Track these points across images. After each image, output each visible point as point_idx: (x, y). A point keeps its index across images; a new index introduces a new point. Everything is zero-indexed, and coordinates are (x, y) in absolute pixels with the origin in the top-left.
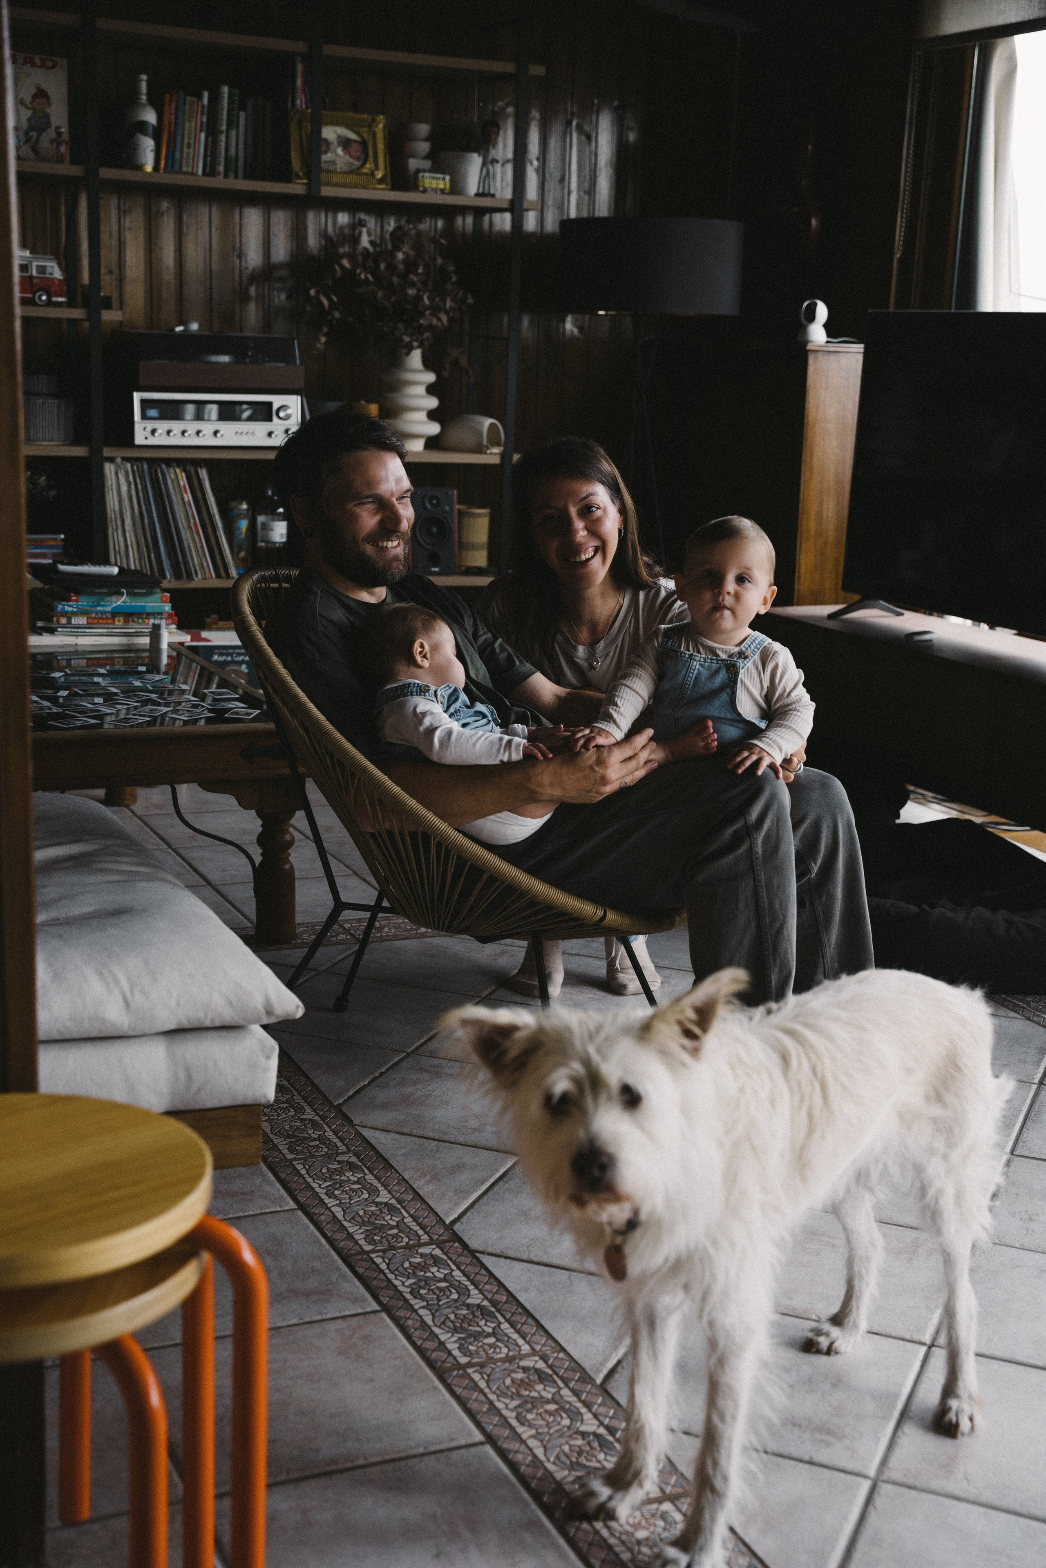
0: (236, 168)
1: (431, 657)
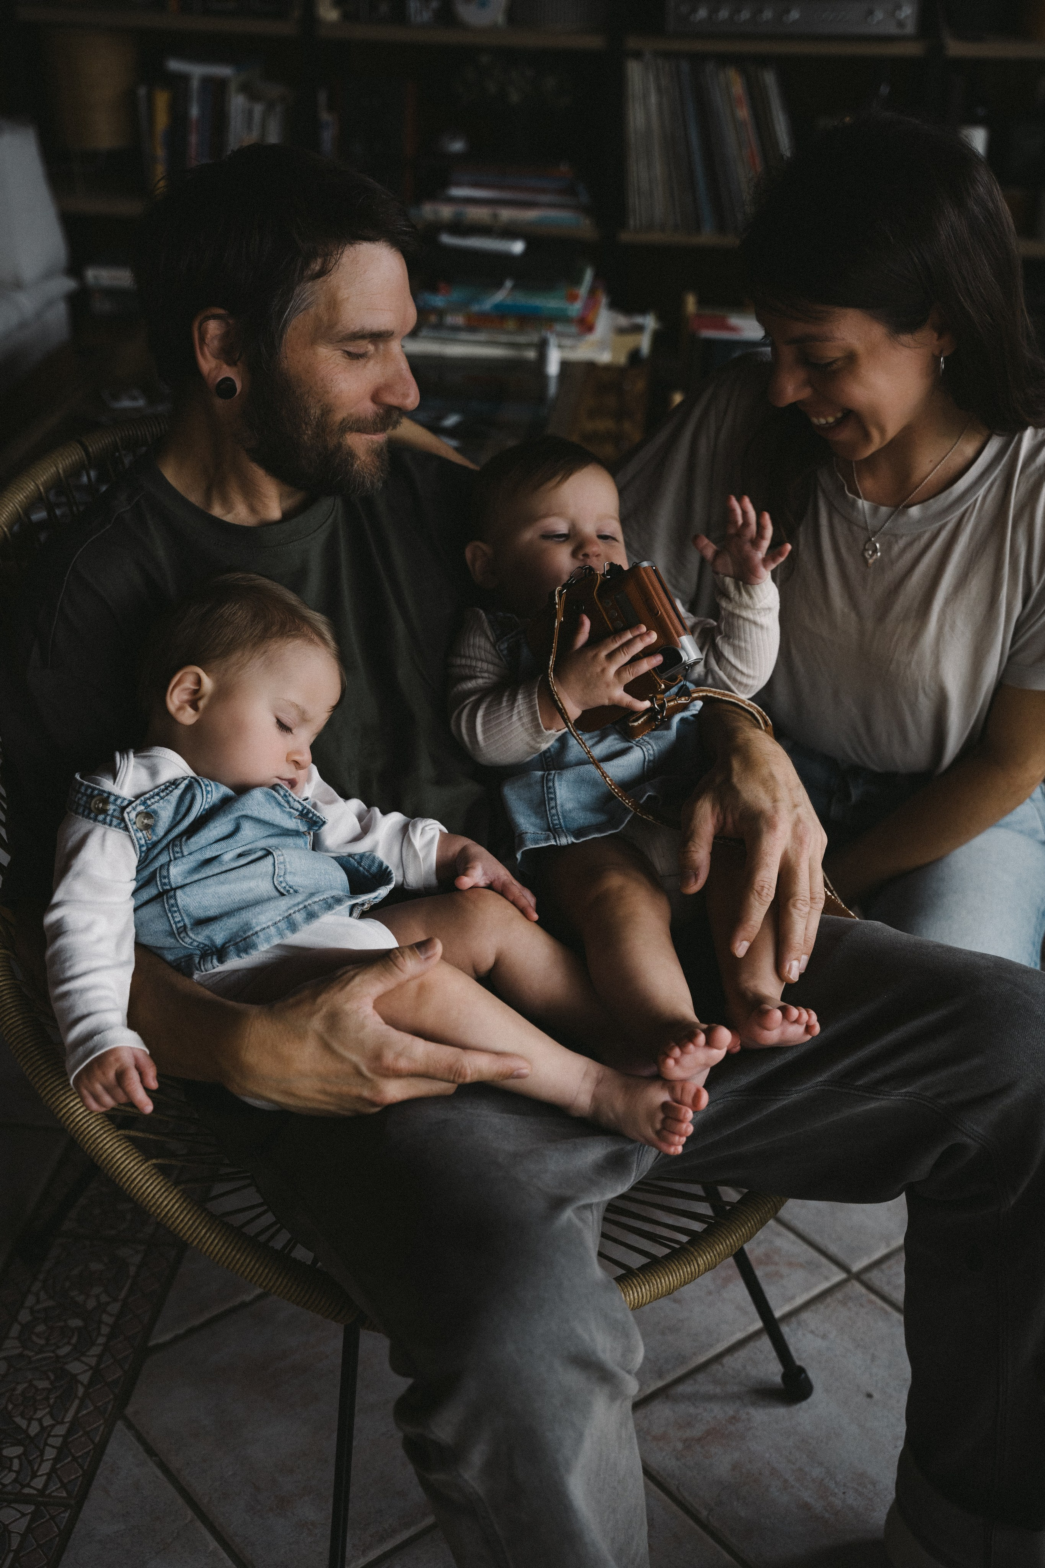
1: (208, 708)
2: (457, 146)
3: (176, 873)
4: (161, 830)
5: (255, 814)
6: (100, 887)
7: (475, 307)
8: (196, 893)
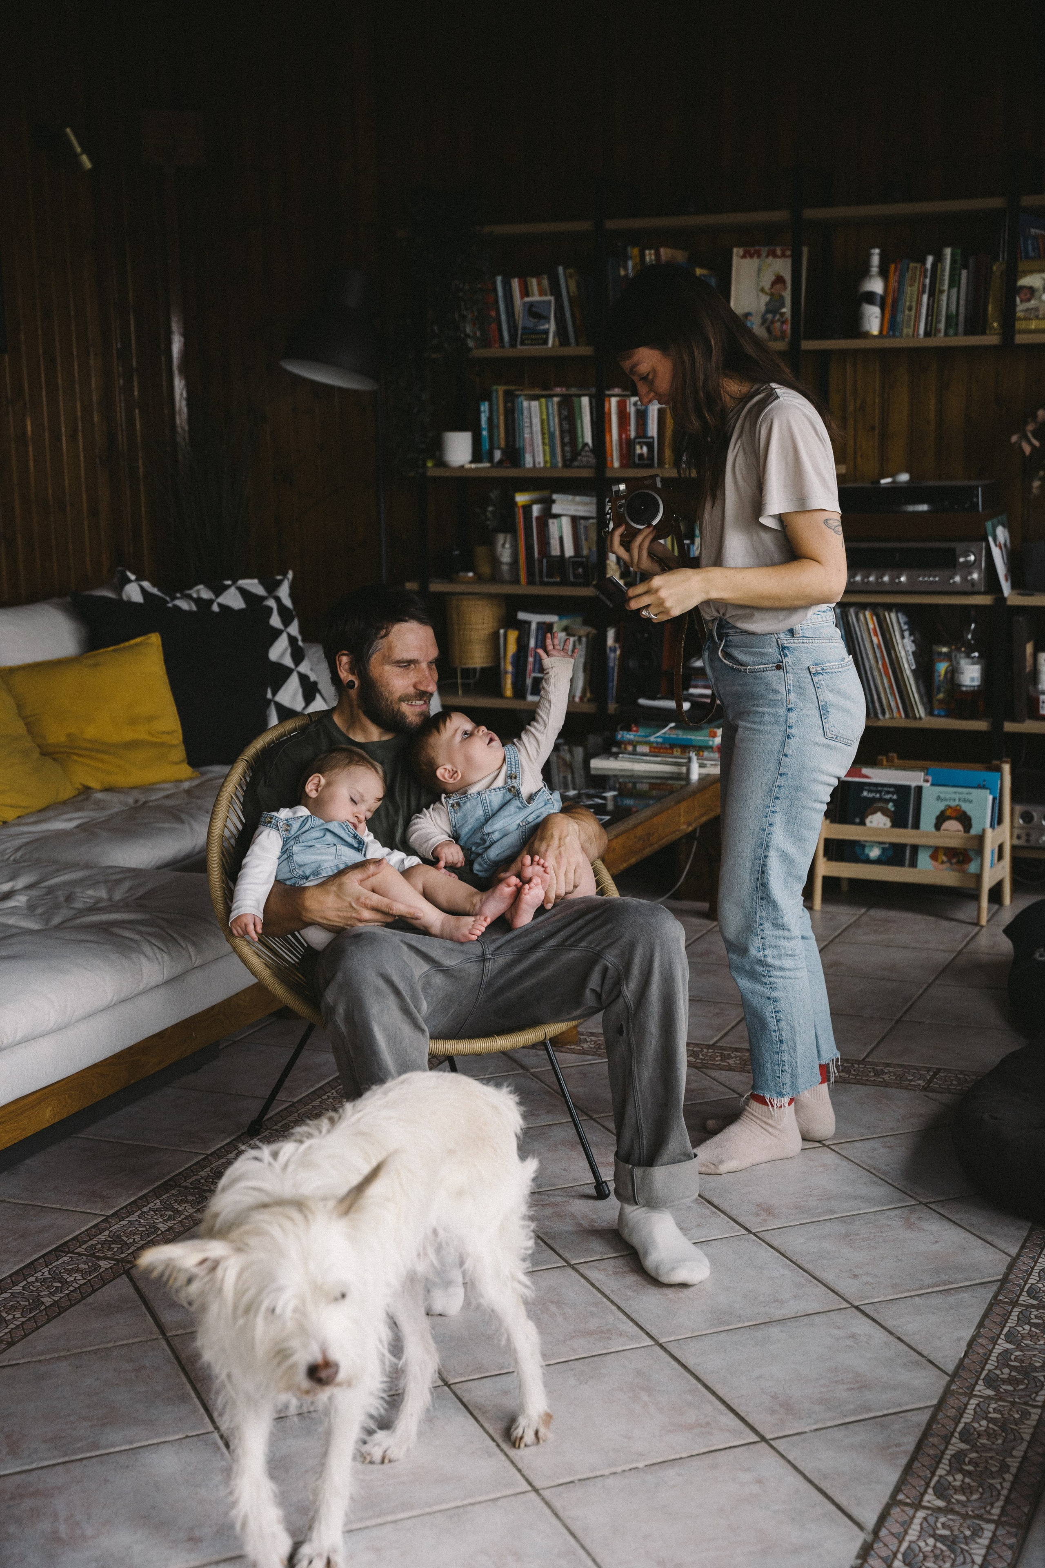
0: (957, 324)
1: (322, 790)
3: (295, 849)
4: (292, 832)
5: (332, 829)
6: (264, 849)
7: (652, 739)
8: (302, 856)
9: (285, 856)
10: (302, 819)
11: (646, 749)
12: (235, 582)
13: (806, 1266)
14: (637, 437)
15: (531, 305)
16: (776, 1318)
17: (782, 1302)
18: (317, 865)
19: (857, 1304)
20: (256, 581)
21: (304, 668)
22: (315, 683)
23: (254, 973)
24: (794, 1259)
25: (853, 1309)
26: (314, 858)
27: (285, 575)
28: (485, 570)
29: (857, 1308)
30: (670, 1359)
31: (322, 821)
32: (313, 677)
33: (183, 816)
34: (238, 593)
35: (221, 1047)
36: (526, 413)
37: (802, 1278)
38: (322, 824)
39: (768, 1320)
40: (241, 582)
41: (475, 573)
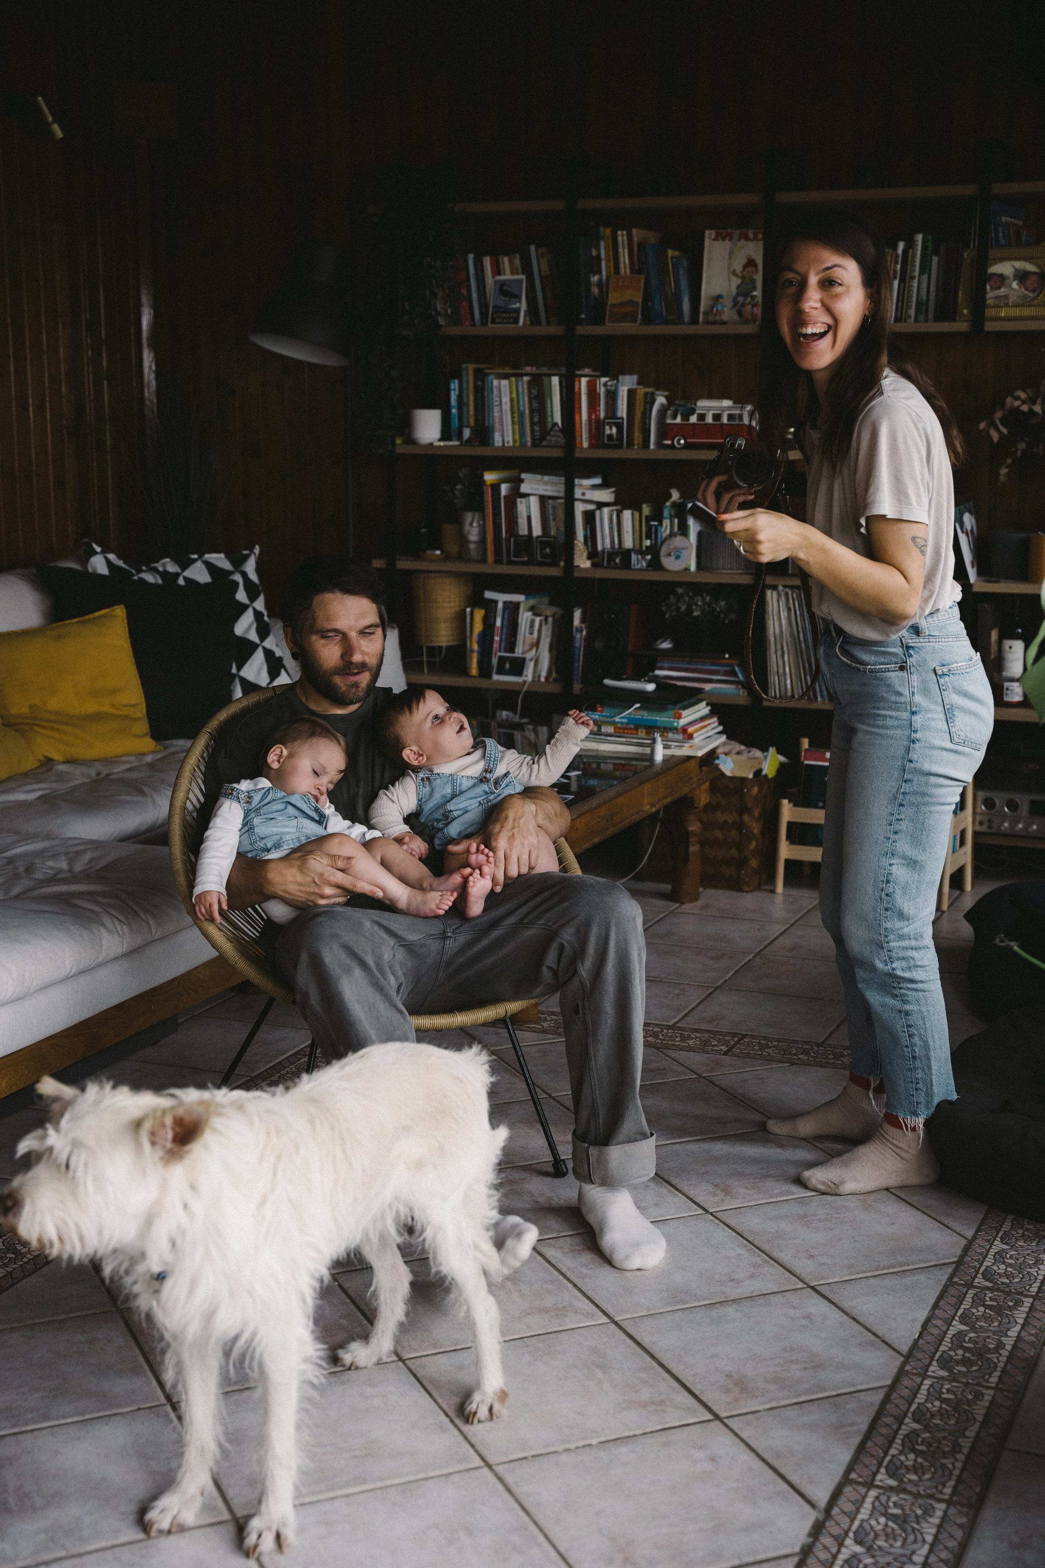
0: (927, 310)
1: (284, 762)
2: (666, 645)
3: (256, 821)
4: (254, 805)
5: (293, 802)
7: (617, 719)
8: (263, 829)
9: (246, 828)
10: (263, 791)
11: (610, 729)
12: (201, 556)
13: (763, 1247)
14: (605, 418)
15: (502, 284)
16: (732, 1298)
17: (738, 1281)
18: (278, 837)
19: (812, 1284)
20: (222, 555)
21: (269, 643)
22: (280, 659)
23: (214, 946)
24: (751, 1239)
25: (809, 1289)
26: (275, 830)
27: (251, 550)
28: (453, 548)
29: (813, 1288)
30: (624, 1337)
31: (283, 793)
32: (278, 653)
33: (146, 789)
34: (203, 567)
35: (180, 1021)
36: (495, 392)
37: (759, 1258)
38: (284, 797)
39: (725, 1299)
40: (207, 556)
41: (442, 552)
